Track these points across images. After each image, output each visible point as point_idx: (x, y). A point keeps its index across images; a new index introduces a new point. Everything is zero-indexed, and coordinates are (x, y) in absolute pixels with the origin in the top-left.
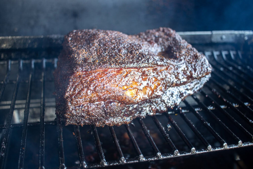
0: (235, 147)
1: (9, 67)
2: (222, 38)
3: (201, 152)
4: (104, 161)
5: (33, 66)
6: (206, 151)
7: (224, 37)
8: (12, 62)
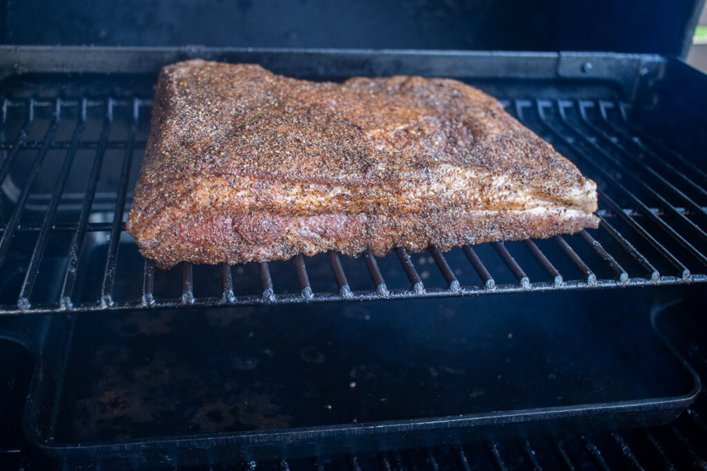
0: (548, 288)
1: (84, 113)
2: (583, 69)
3: (472, 292)
4: (270, 292)
5: (136, 114)
6: (482, 291)
7: (589, 66)
8: (91, 104)
